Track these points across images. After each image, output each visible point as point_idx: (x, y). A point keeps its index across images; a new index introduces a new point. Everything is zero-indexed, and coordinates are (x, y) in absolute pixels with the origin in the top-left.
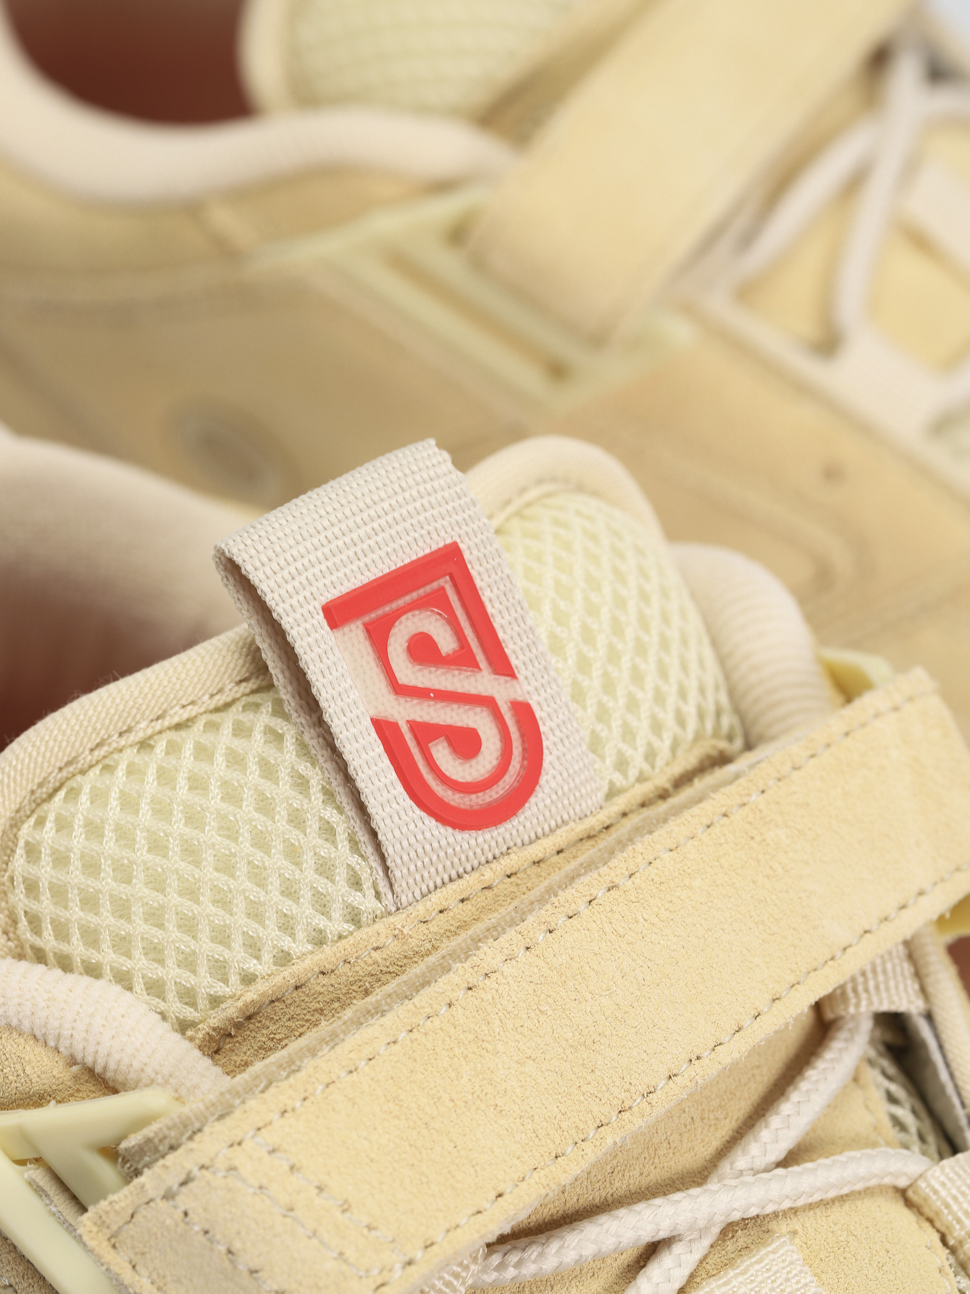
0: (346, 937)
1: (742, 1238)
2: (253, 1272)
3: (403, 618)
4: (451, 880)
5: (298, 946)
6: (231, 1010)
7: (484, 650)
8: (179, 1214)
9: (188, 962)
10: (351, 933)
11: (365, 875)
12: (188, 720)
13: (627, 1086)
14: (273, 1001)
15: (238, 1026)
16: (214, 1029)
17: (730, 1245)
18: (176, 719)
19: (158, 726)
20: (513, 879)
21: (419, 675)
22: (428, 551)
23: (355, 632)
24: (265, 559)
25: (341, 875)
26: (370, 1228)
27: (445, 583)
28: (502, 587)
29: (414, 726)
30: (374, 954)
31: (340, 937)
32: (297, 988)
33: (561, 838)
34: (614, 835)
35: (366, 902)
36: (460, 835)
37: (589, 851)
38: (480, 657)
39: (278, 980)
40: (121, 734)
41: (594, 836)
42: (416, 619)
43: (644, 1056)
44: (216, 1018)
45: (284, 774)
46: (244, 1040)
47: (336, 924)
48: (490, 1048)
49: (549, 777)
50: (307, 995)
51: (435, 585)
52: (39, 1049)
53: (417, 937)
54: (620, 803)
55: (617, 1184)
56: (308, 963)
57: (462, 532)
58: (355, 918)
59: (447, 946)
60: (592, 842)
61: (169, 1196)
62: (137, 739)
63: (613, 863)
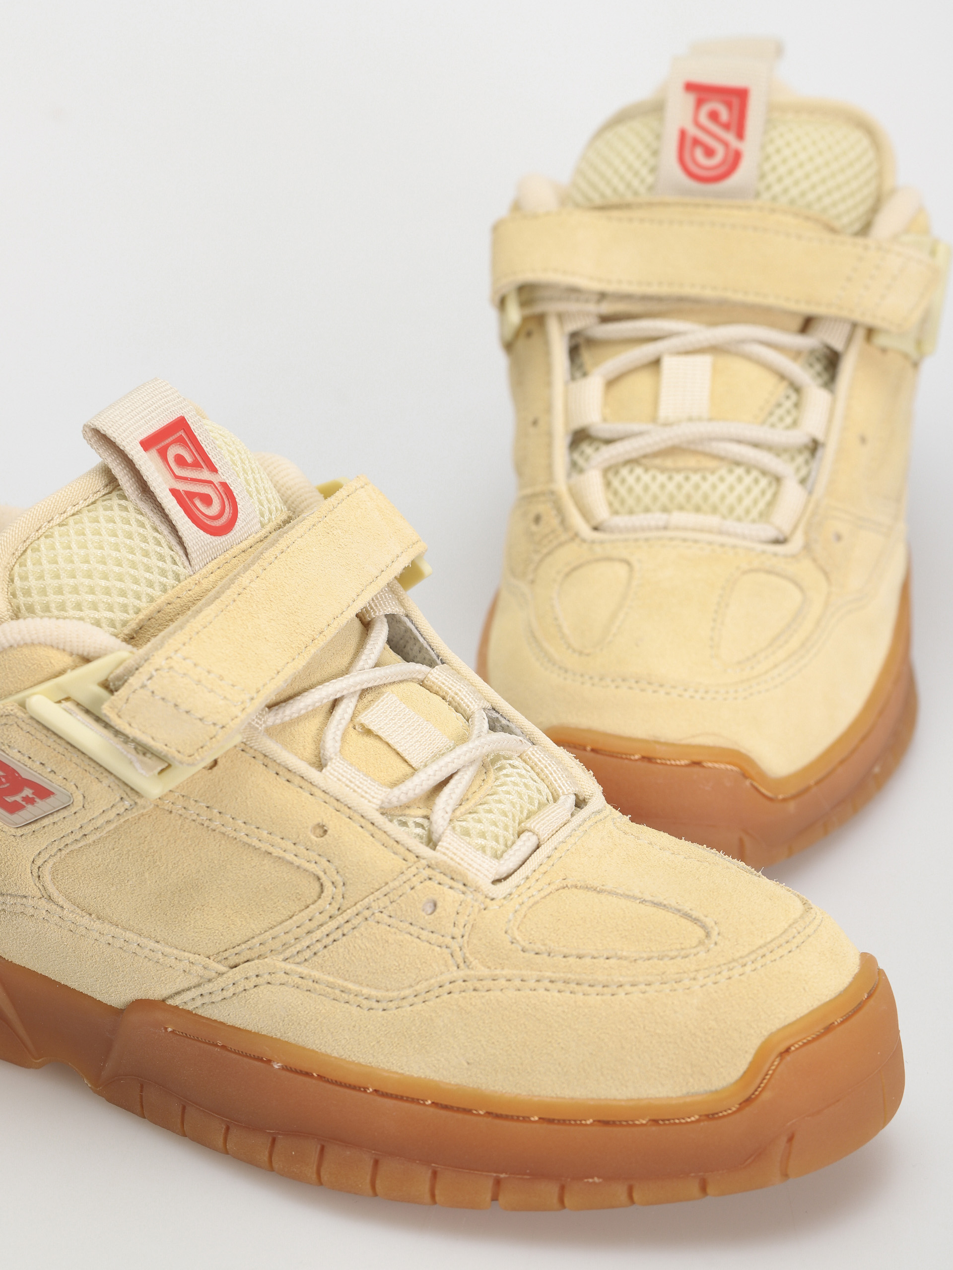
0: (176, 587)
1: (369, 697)
2: (187, 712)
3: (170, 448)
4: (212, 560)
5: (156, 592)
6: (133, 625)
7: (204, 461)
8: (149, 693)
9: (123, 593)
10: (177, 585)
11: (177, 559)
12: (77, 512)
13: (313, 629)
14: (149, 619)
15: (136, 632)
16: (127, 635)
17: (365, 700)
18: (72, 512)
19: (65, 515)
20: (236, 558)
21: (181, 471)
22: (172, 420)
23: (154, 453)
24: (110, 425)
25: (169, 560)
26: (233, 686)
27: (182, 433)
28: (204, 435)
29: (187, 493)
30: (189, 592)
31: (173, 587)
32: (159, 612)
33: (251, 540)
34: (269, 540)
35: (180, 569)
36: (214, 538)
37: (261, 546)
38: (203, 464)
39: (151, 608)
40: (49, 522)
41: (262, 540)
42: (174, 449)
43: (316, 617)
44: (127, 631)
45: (133, 522)
46: (140, 638)
47: (170, 581)
48: (256, 616)
49: (241, 514)
50: (165, 614)
51: (178, 434)
52: (55, 652)
53: (205, 584)
54: (268, 528)
55: (313, 679)
56: (163, 598)
57: (183, 412)
58: (177, 578)
59: (220, 584)
60: (262, 543)
61: (143, 686)
62: (57, 523)
63: (280, 542)
